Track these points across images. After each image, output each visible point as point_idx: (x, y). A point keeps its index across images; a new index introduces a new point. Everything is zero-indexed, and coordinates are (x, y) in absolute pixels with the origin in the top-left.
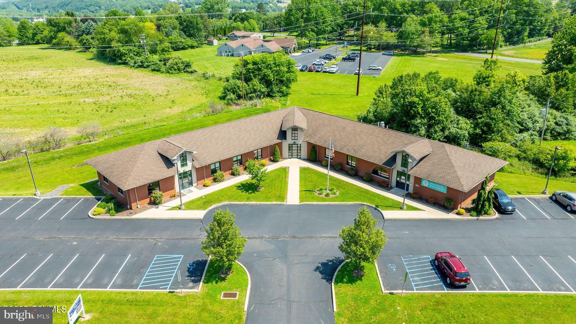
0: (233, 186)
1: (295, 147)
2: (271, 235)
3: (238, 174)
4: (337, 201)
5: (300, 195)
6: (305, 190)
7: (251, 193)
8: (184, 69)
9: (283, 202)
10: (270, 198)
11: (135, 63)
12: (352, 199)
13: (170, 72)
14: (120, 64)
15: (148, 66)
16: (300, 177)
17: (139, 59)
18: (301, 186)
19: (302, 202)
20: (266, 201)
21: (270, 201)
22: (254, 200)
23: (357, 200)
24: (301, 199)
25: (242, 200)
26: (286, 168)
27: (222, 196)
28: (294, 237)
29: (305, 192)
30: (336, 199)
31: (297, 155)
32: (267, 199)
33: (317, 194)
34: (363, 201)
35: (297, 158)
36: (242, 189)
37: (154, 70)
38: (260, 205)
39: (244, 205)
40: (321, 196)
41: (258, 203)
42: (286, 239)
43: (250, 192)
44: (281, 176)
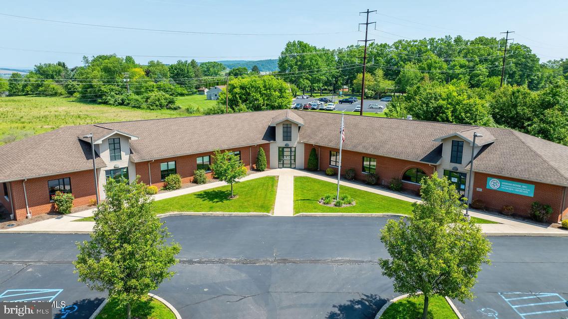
0: (192, 194)
1: (287, 153)
2: (242, 257)
3: (203, 182)
4: (354, 212)
5: (295, 205)
6: (303, 199)
7: (217, 202)
8: (167, 105)
9: (268, 212)
10: (247, 208)
11: (116, 101)
12: (378, 209)
13: (151, 108)
14: (100, 103)
15: (128, 104)
16: (295, 186)
17: (119, 98)
18: (296, 195)
19: (298, 213)
20: (240, 211)
21: (247, 211)
22: (220, 211)
23: (388, 211)
24: (296, 210)
25: (202, 209)
26: (274, 176)
27: (171, 205)
28: (285, 261)
29: (302, 202)
30: (354, 209)
31: (291, 164)
32: (242, 208)
33: (321, 204)
34: (396, 212)
35: (291, 167)
36: (203, 197)
37: (134, 107)
38: (230, 216)
39: (204, 216)
40: (328, 206)
41: (227, 213)
42: (269, 264)
43: (216, 200)
44: (266, 184)
